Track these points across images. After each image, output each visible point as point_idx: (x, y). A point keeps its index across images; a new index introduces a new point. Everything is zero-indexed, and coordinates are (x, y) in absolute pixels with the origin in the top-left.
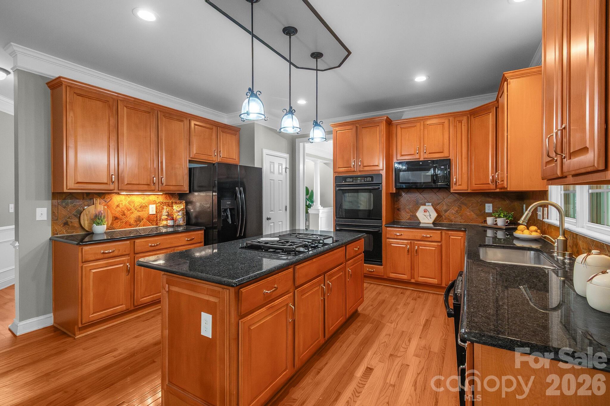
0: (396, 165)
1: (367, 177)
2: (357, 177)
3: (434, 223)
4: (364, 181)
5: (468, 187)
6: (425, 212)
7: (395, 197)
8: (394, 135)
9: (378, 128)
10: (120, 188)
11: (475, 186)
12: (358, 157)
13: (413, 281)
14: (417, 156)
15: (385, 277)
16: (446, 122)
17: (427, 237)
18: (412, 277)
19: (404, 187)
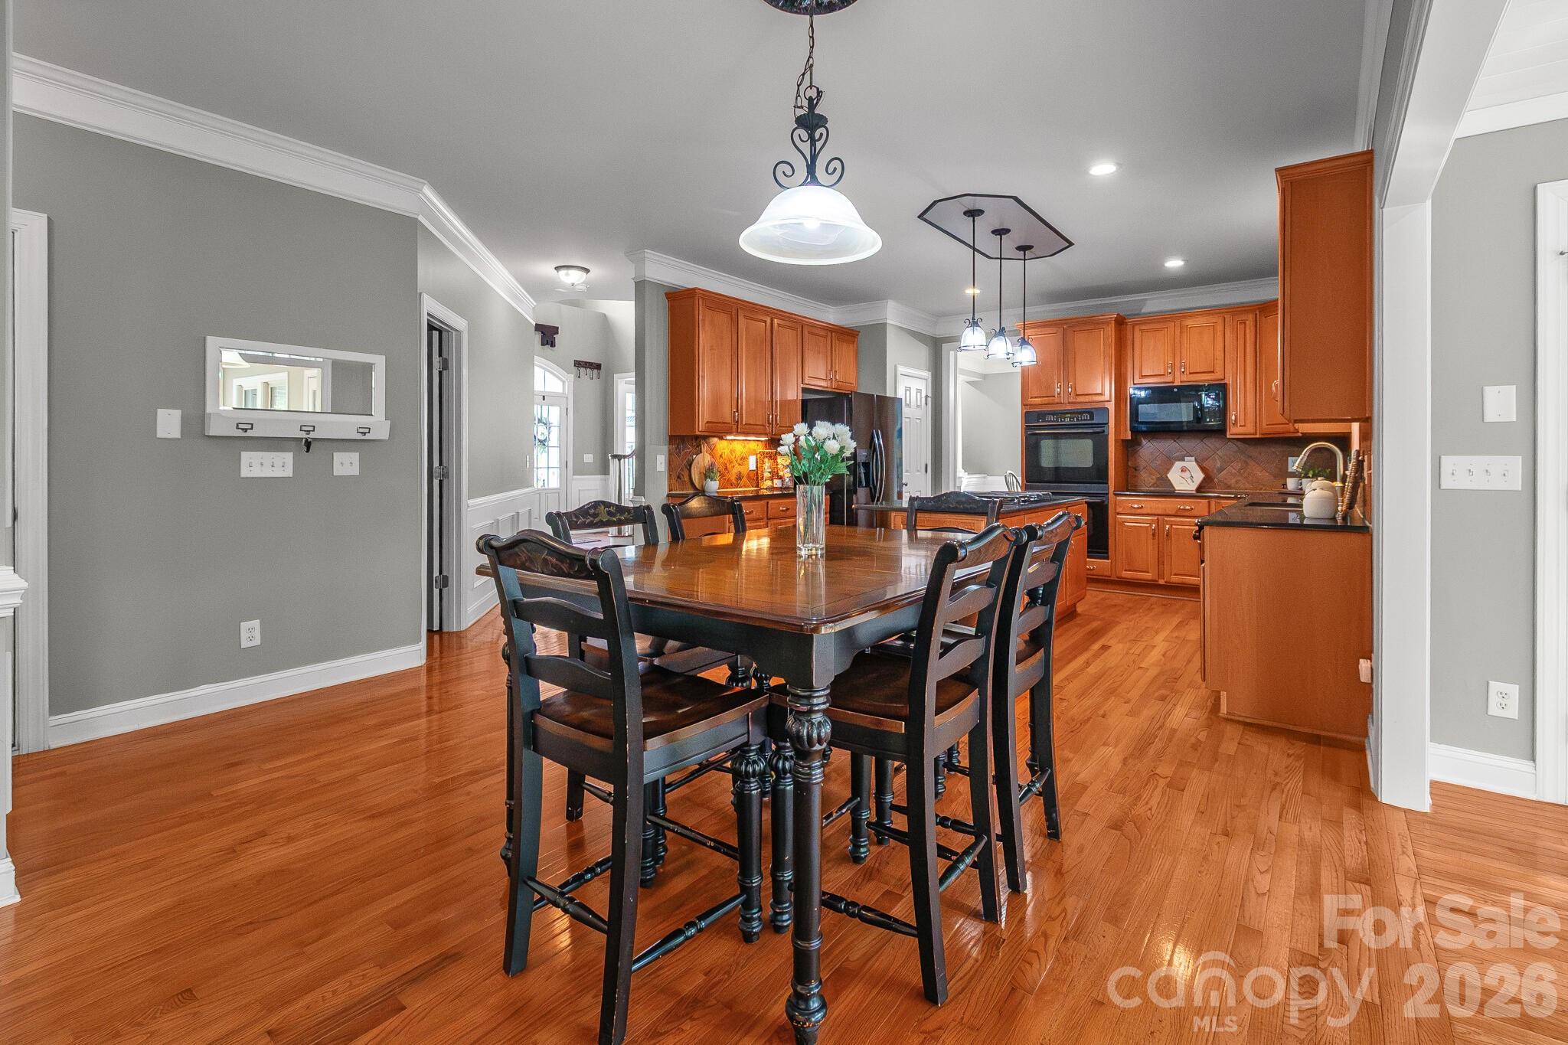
0: (1132, 391)
1: (1081, 413)
2: (1063, 413)
3: (1199, 489)
4: (1078, 420)
5: (1256, 430)
6: (1182, 471)
7: (1129, 447)
8: (1129, 343)
9: (1102, 333)
10: (739, 430)
11: (1266, 427)
12: (1066, 380)
13: (1161, 582)
14: (1169, 378)
15: (1114, 578)
16: (1220, 321)
17: (1185, 510)
18: (1161, 575)
19: (1144, 429)
